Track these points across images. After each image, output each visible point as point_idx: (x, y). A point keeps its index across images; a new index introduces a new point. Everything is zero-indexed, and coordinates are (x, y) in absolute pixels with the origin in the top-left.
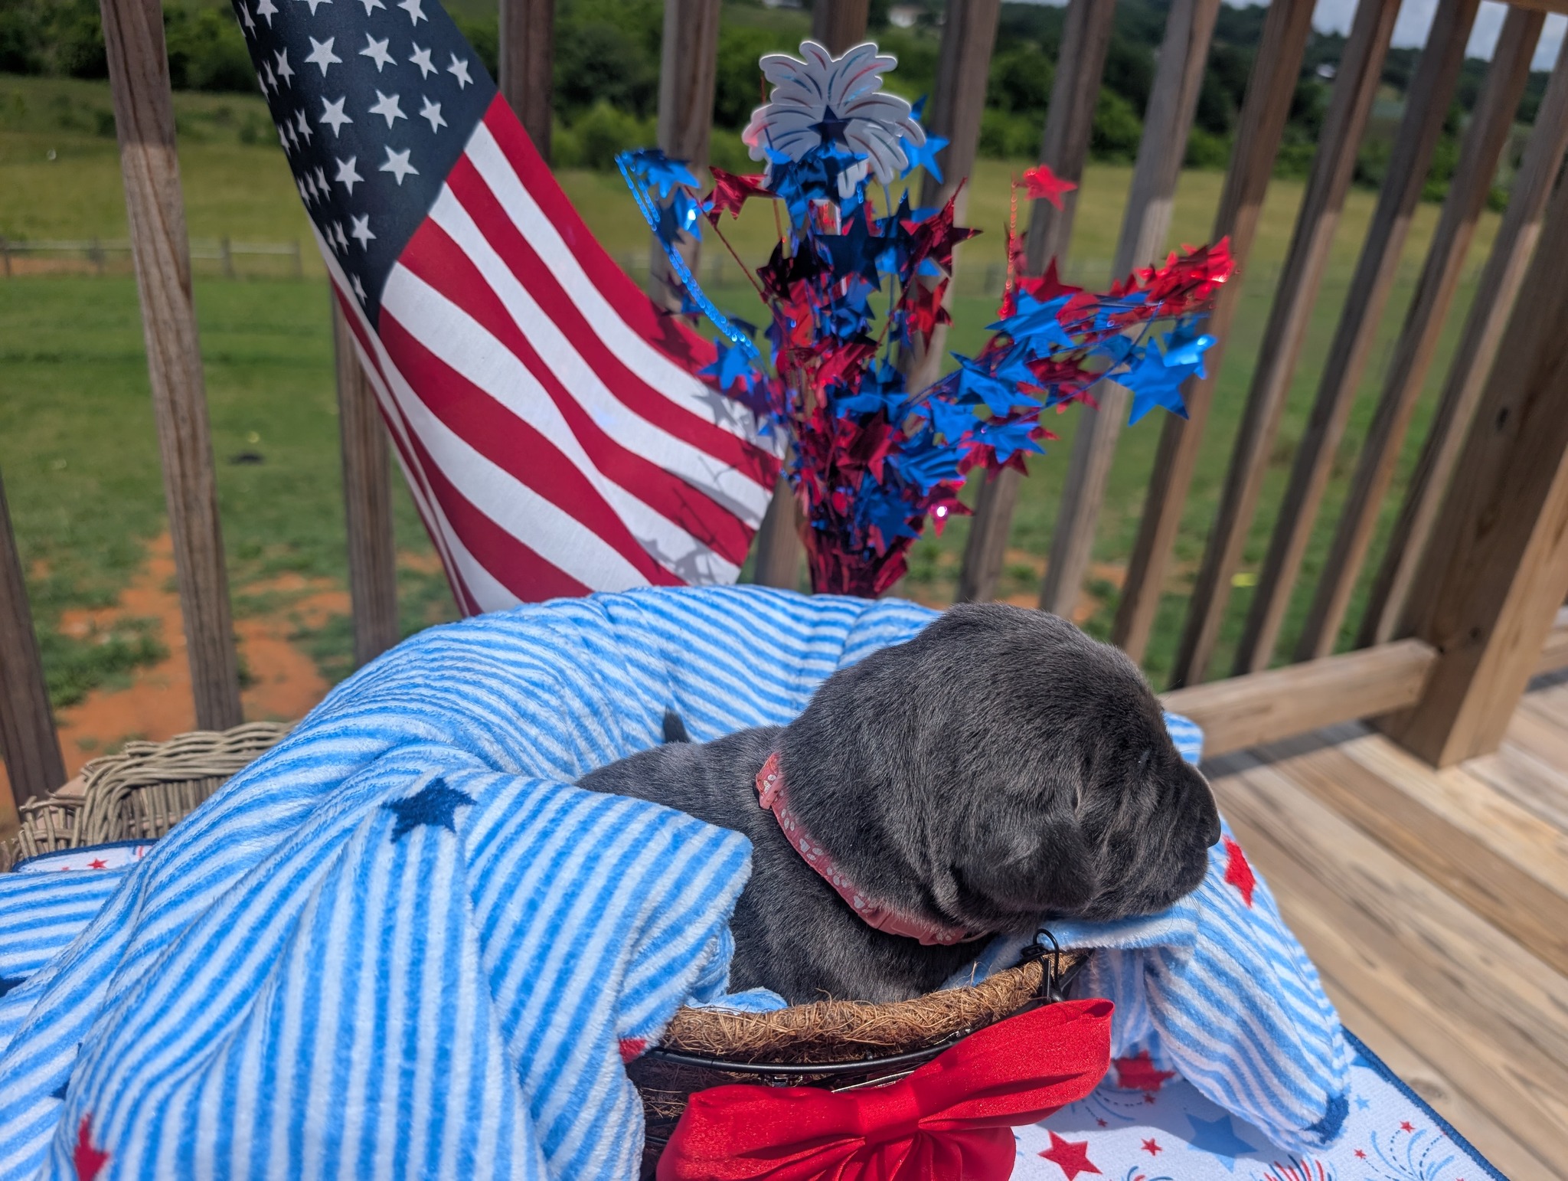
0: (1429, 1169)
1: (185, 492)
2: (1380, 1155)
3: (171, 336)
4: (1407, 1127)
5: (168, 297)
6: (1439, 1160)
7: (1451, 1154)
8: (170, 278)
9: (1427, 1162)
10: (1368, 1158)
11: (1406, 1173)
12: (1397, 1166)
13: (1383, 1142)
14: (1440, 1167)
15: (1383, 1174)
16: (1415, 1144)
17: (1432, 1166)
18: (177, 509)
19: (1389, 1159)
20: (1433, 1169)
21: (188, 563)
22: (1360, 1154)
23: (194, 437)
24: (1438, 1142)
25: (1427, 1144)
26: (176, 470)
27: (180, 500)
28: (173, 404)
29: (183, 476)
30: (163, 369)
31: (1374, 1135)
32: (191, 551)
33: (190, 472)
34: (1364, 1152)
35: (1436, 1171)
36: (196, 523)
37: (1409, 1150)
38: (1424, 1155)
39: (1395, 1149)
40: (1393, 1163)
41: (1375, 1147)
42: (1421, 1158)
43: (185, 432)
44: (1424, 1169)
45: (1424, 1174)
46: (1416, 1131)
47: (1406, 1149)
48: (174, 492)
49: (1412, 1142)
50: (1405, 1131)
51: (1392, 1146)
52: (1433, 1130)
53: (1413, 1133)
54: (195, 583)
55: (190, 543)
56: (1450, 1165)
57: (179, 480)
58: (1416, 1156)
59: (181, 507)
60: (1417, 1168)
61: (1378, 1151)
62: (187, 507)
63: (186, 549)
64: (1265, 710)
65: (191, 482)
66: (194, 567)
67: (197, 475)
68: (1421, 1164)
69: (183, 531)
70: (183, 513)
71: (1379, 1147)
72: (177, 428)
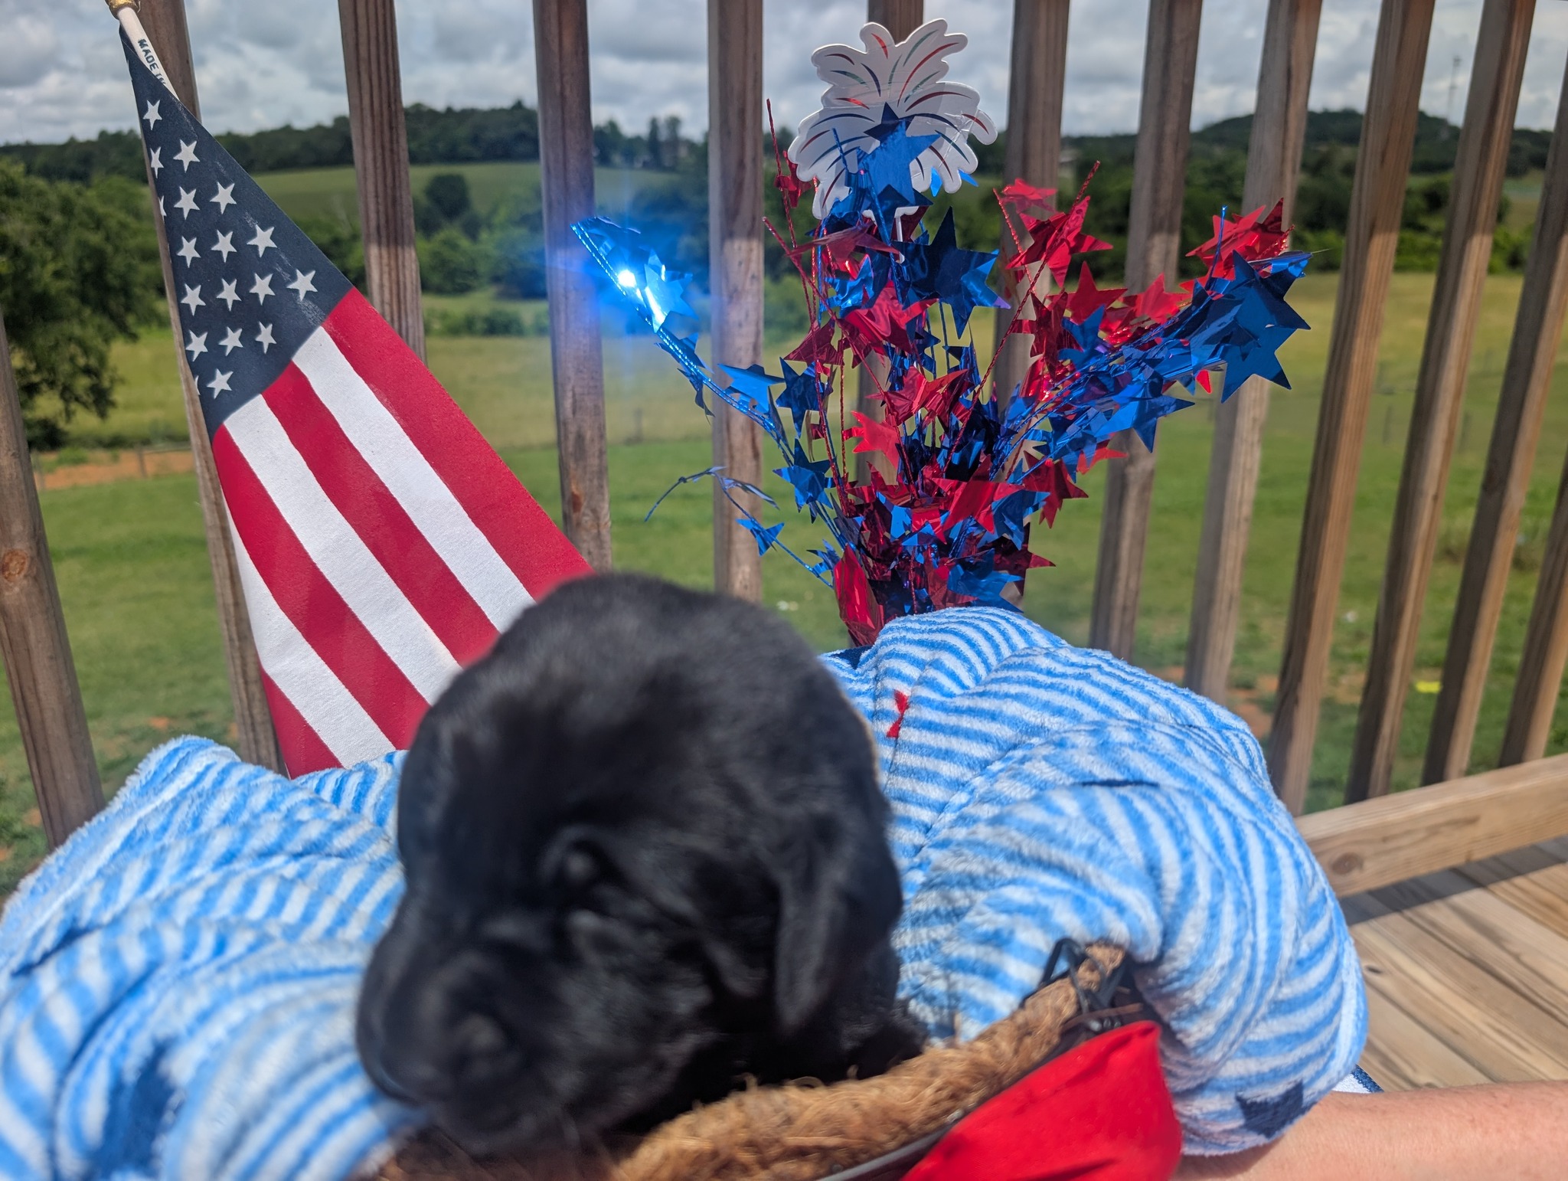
18: (231, 640)
21: (244, 695)
26: (230, 600)
27: (233, 629)
30: (212, 496)
32: (246, 683)
48: (227, 622)
54: (252, 716)
55: (244, 673)
57: (232, 609)
59: (235, 636)
63: (241, 681)
64: (1472, 821)
69: (238, 662)
70: (237, 643)
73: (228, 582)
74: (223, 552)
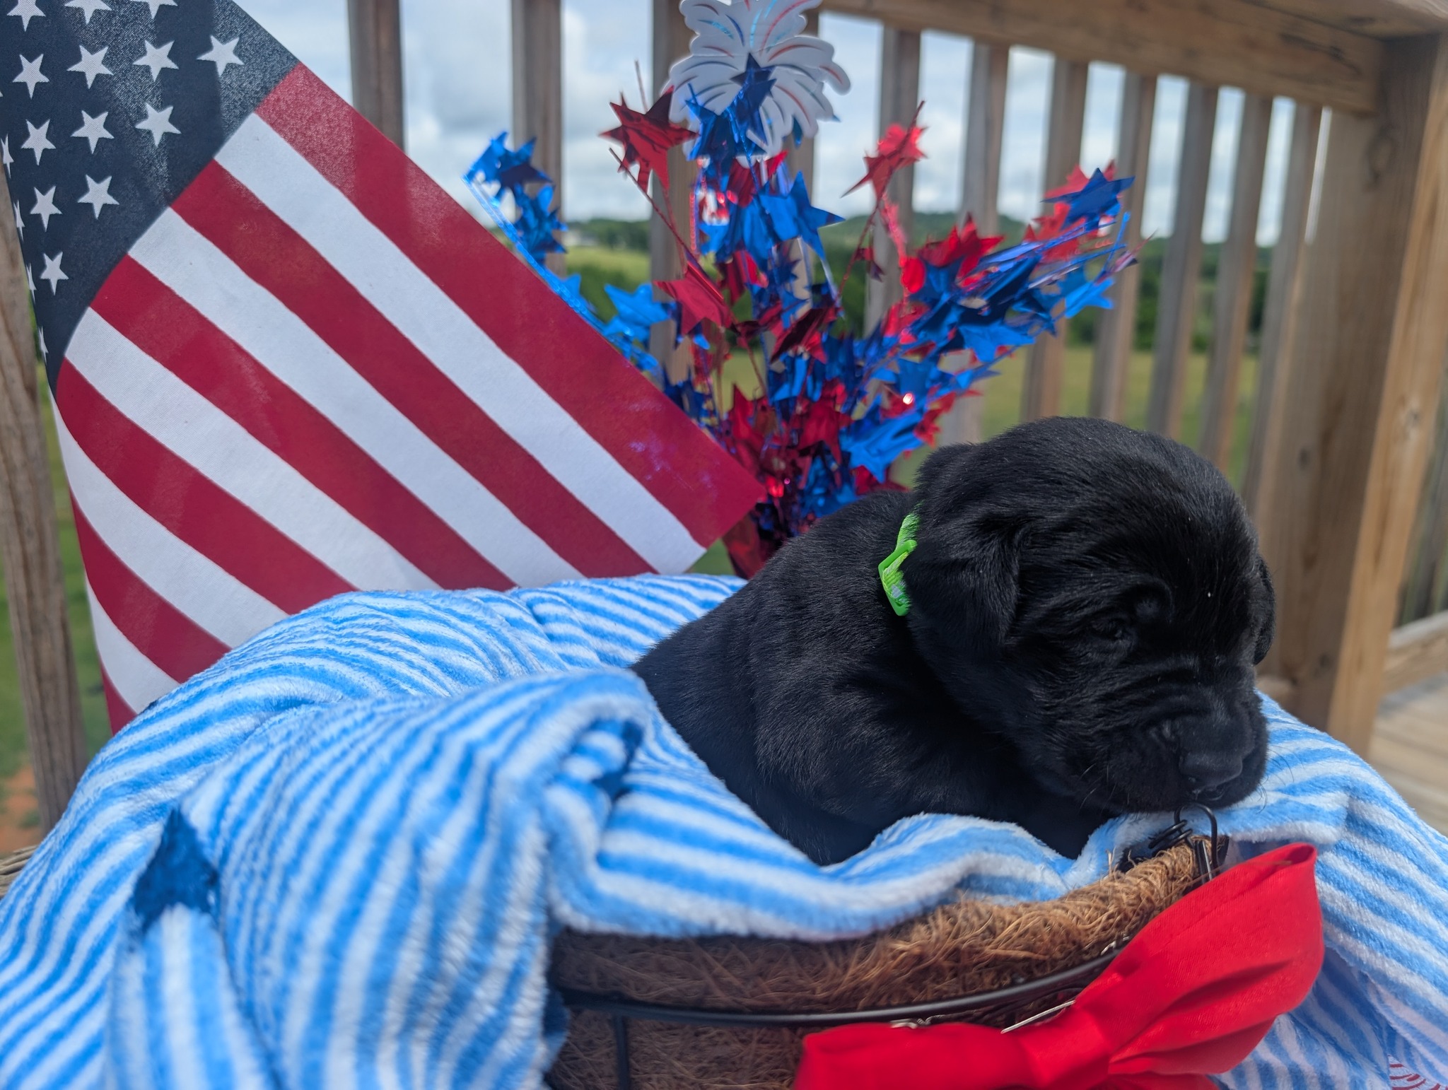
1: (32, 612)
3: (15, 443)
5: (12, 402)
8: (13, 381)
18: (23, 633)
21: (36, 694)
23: (42, 551)
26: (22, 590)
27: (26, 622)
28: (18, 515)
29: (30, 595)
30: (6, 479)
32: (39, 680)
33: (37, 590)
36: (45, 647)
43: (32, 546)
48: (19, 614)
54: (45, 716)
55: (38, 672)
57: (25, 600)
59: (28, 629)
62: (35, 630)
63: (33, 678)
65: (39, 603)
66: (43, 698)
67: (46, 594)
69: (30, 657)
70: (30, 637)
72: (23, 543)
73: (21, 572)
74: (17, 540)
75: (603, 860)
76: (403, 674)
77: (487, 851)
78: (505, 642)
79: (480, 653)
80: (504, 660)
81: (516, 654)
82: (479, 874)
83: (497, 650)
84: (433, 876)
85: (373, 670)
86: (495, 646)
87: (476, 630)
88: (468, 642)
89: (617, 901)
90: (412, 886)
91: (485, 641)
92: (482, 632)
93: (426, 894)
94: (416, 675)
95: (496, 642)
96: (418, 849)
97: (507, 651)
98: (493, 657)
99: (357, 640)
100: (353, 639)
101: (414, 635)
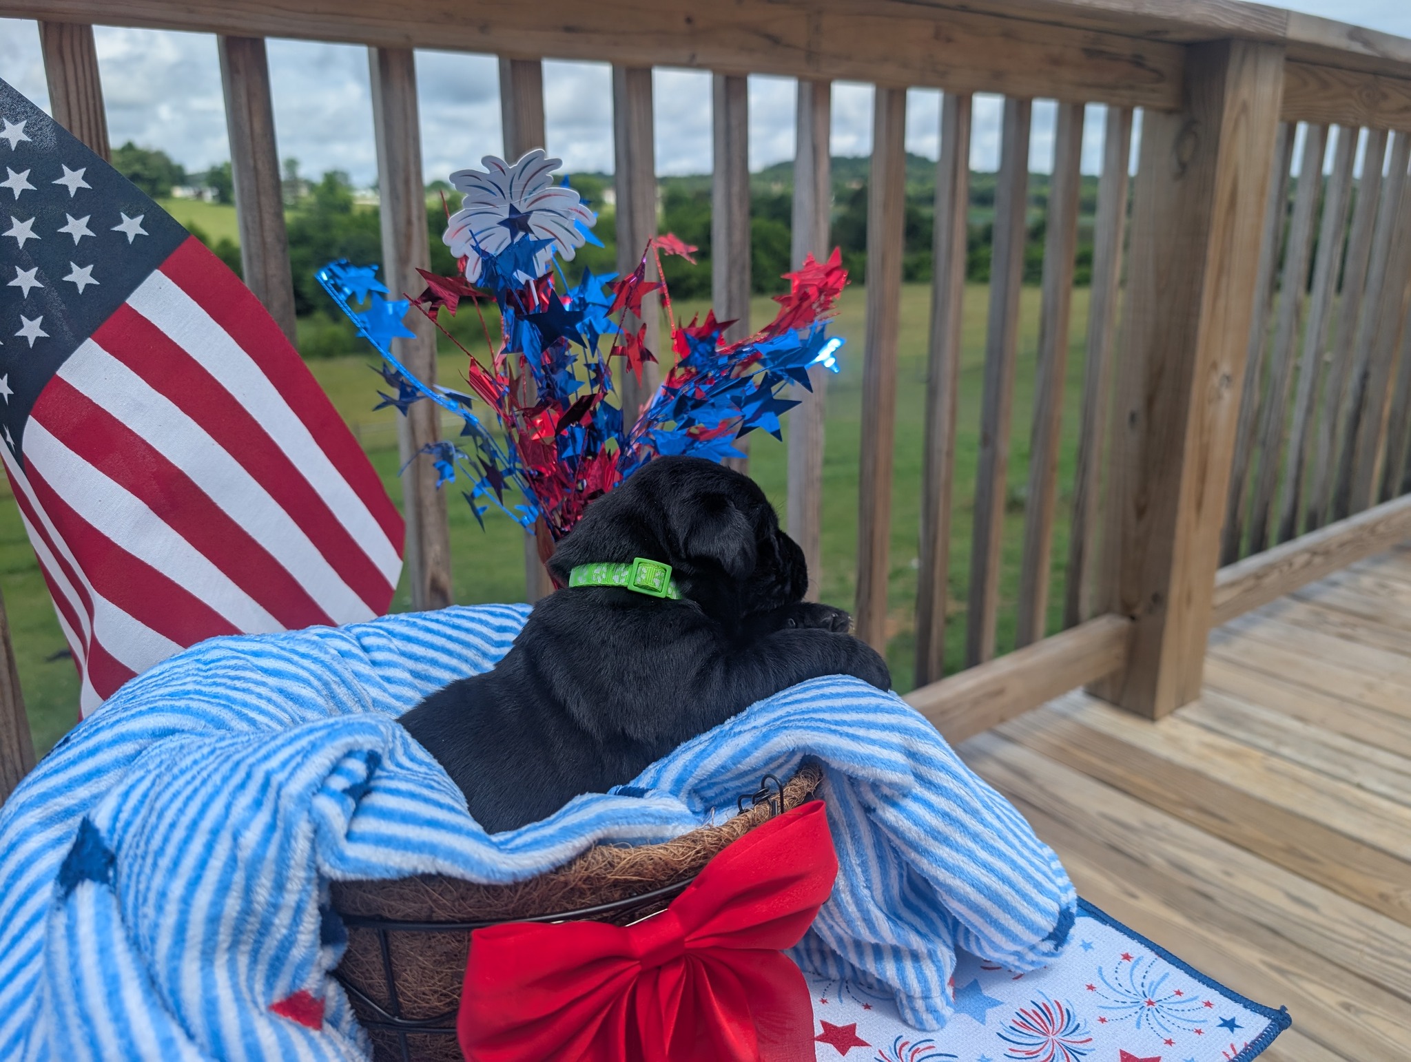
0: (1150, 987)
2: (1107, 984)
4: (1127, 957)
6: (1157, 979)
7: (1167, 971)
9: (1147, 983)
10: (1098, 990)
11: (1131, 995)
12: (1123, 991)
13: (1109, 973)
14: (1158, 984)
15: (1112, 999)
16: (1136, 969)
17: (1151, 984)
19: (1116, 986)
20: (1153, 987)
22: (1091, 988)
24: (1154, 964)
25: (1145, 968)
31: (1100, 970)
34: (1094, 986)
35: (1156, 988)
37: (1131, 976)
38: (1144, 977)
39: (1119, 978)
40: (1119, 989)
41: (1103, 979)
42: (1142, 980)
44: (1146, 989)
45: (1146, 993)
46: (1135, 959)
47: (1129, 976)
49: (1133, 969)
50: (1126, 961)
51: (1116, 975)
52: (1149, 955)
53: (1132, 961)
56: (1167, 981)
58: (1138, 980)
60: (1140, 989)
61: (1105, 982)
68: (1143, 986)
71: (1106, 979)
75: (349, 836)
76: (253, 704)
77: (277, 837)
78: (335, 673)
79: (316, 683)
80: (334, 686)
81: (344, 682)
82: (272, 851)
83: (329, 679)
84: (245, 854)
85: (229, 704)
86: (328, 676)
87: (312, 664)
88: (305, 674)
89: (357, 860)
90: (233, 860)
91: (319, 672)
92: (318, 666)
93: (240, 864)
94: (263, 704)
95: (328, 673)
96: (235, 837)
97: (337, 679)
98: (326, 684)
99: (218, 680)
100: (215, 680)
101: (265, 671)
